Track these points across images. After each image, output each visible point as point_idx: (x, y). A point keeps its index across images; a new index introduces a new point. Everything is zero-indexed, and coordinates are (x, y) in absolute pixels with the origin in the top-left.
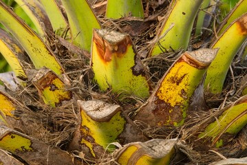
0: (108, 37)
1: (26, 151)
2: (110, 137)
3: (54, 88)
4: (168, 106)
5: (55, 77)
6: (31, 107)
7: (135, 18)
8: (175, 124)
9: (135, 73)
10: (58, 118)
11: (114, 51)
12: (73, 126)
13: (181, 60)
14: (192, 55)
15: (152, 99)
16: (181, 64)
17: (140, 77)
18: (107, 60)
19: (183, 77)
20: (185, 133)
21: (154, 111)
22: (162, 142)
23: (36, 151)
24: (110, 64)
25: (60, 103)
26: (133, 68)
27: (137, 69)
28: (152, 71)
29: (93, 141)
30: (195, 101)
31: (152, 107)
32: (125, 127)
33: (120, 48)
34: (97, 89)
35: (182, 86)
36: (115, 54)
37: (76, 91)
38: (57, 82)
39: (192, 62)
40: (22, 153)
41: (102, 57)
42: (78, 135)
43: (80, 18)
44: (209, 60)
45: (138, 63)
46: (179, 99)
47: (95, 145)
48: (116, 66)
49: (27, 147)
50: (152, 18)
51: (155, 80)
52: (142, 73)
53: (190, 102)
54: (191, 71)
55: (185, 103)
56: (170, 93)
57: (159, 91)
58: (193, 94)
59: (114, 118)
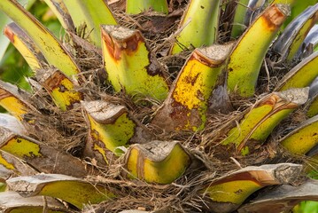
0: (115, 34)
1: (35, 157)
2: (119, 141)
3: (63, 90)
4: (186, 109)
5: (64, 77)
6: (42, 110)
7: (156, 13)
8: (194, 128)
9: (150, 73)
10: (70, 122)
11: (122, 49)
12: (84, 130)
13: (192, 57)
14: (203, 52)
15: (168, 101)
16: (193, 61)
17: (157, 77)
18: (117, 59)
19: (197, 77)
20: (204, 139)
21: (172, 115)
22: (161, 145)
23: (46, 157)
24: (121, 63)
25: (71, 107)
26: (147, 67)
27: (153, 68)
28: (171, 70)
29: (104, 147)
30: (215, 104)
31: (169, 110)
32: (135, 130)
33: (130, 45)
34: (110, 90)
35: (197, 86)
36: (124, 52)
37: (86, 91)
38: (66, 83)
39: (203, 60)
40: (31, 159)
41: (112, 55)
42: (90, 141)
43: (92, 13)
44: (220, 57)
45: (154, 61)
46: (196, 101)
47: (107, 151)
48: (127, 65)
49: (36, 153)
50: (177, 12)
51: (173, 79)
52: (159, 72)
53: (209, 104)
54: (204, 71)
55: (203, 105)
56: (187, 94)
57: (174, 92)
58: (211, 95)
59: (119, 120)
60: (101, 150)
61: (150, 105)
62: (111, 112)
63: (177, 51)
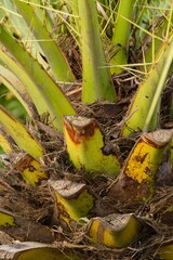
0: (75, 122)
1: (11, 227)
2: (81, 213)
3: (32, 169)
4: (136, 183)
5: (33, 159)
6: (15, 187)
7: (107, 102)
8: (144, 199)
9: (105, 153)
10: (38, 196)
11: (81, 134)
12: (51, 203)
13: (141, 141)
14: (150, 136)
15: (121, 177)
16: (142, 144)
17: (111, 157)
18: (77, 143)
19: (145, 156)
20: (152, 208)
21: (124, 188)
23: (19, 226)
24: (80, 146)
25: (39, 183)
26: (102, 149)
27: (107, 149)
28: (122, 150)
29: (69, 217)
30: (160, 178)
31: (122, 184)
32: (94, 203)
33: (87, 132)
34: (72, 169)
35: (145, 164)
36: (83, 137)
37: (52, 171)
38: (34, 164)
39: (150, 142)
40: (7, 229)
41: (73, 140)
42: (56, 211)
43: (55, 105)
44: (165, 140)
45: (108, 144)
46: (145, 176)
47: (71, 221)
48: (86, 148)
49: (11, 223)
50: (124, 100)
51: (124, 158)
52: (112, 152)
53: (156, 178)
54: (151, 151)
55: (150, 179)
56: (137, 171)
57: (126, 169)
58: (158, 170)
60: (66, 220)
61: (105, 180)
62: (75, 189)
63: (126, 133)
